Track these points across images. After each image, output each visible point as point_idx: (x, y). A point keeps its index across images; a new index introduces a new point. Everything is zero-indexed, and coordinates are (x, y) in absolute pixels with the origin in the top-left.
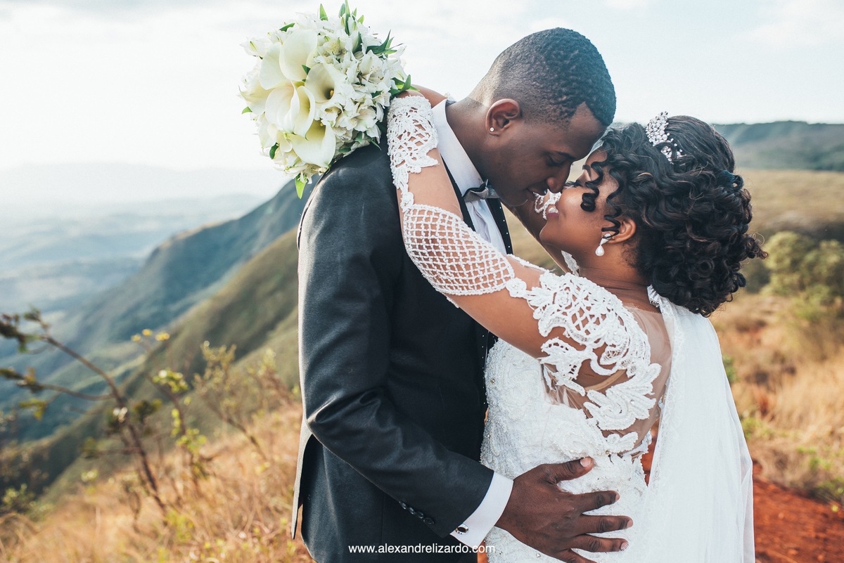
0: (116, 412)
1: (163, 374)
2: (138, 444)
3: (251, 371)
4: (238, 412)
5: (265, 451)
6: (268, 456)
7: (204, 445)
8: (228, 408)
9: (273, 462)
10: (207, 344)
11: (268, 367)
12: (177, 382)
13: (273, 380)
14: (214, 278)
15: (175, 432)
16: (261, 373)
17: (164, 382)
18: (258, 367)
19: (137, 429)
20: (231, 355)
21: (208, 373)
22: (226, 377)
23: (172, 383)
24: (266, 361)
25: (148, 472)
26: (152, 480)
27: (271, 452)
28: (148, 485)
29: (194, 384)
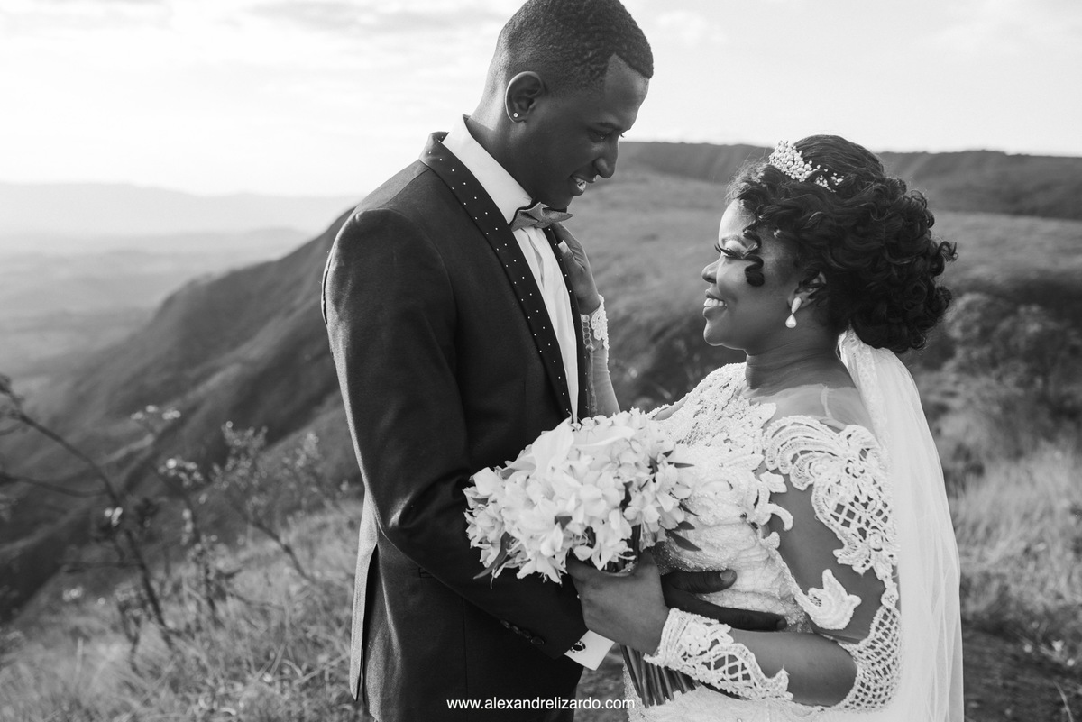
0: (108, 513)
1: (172, 463)
2: (137, 555)
3: (287, 461)
4: (269, 514)
5: (303, 564)
6: (307, 572)
7: (223, 556)
8: (256, 508)
9: (313, 580)
10: (229, 425)
11: (308, 457)
12: (190, 473)
13: (314, 474)
14: (244, 336)
15: (185, 539)
16: (300, 463)
17: (172, 473)
18: (296, 457)
19: (135, 535)
20: (260, 440)
21: (231, 462)
22: (254, 468)
23: (183, 475)
24: (306, 448)
25: (150, 591)
26: (154, 600)
27: (311, 566)
28: (150, 607)
29: (212, 477)
